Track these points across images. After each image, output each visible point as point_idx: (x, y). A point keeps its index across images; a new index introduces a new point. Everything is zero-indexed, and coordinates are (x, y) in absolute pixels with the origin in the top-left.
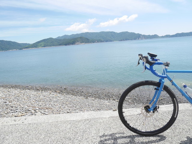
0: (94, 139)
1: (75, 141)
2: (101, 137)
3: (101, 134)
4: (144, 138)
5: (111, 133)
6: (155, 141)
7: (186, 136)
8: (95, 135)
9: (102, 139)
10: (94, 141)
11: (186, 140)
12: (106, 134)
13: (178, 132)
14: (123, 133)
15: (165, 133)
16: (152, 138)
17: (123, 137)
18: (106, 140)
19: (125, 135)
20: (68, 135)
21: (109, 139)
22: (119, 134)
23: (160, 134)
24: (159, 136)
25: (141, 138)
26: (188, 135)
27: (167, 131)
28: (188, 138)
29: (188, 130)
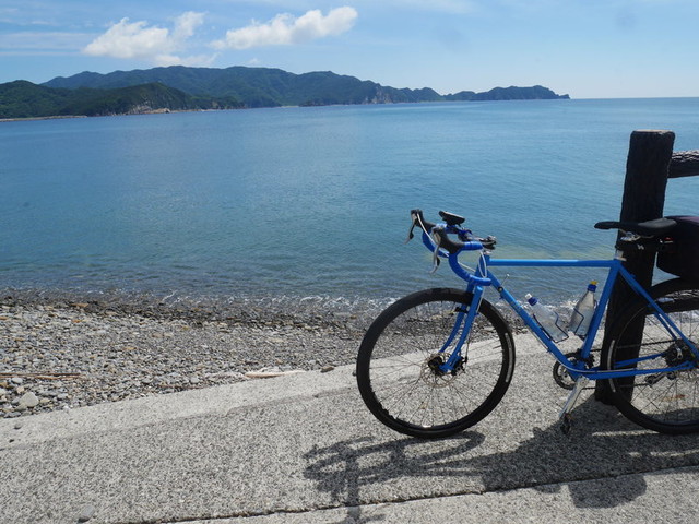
0: (288, 463)
1: (231, 478)
2: (307, 456)
3: (305, 448)
4: (427, 445)
5: (335, 441)
6: (458, 448)
7: (531, 428)
8: (289, 452)
9: (312, 461)
10: (290, 469)
11: (532, 436)
12: (321, 445)
13: (513, 419)
14: (371, 439)
15: (480, 427)
16: (450, 443)
17: (371, 450)
18: (324, 464)
19: (376, 443)
20: (202, 464)
21: (332, 458)
22: (358, 441)
23: (469, 430)
24: (466, 435)
25: (421, 445)
26: (536, 425)
27: (487, 419)
28: (536, 431)
29: (535, 411)
